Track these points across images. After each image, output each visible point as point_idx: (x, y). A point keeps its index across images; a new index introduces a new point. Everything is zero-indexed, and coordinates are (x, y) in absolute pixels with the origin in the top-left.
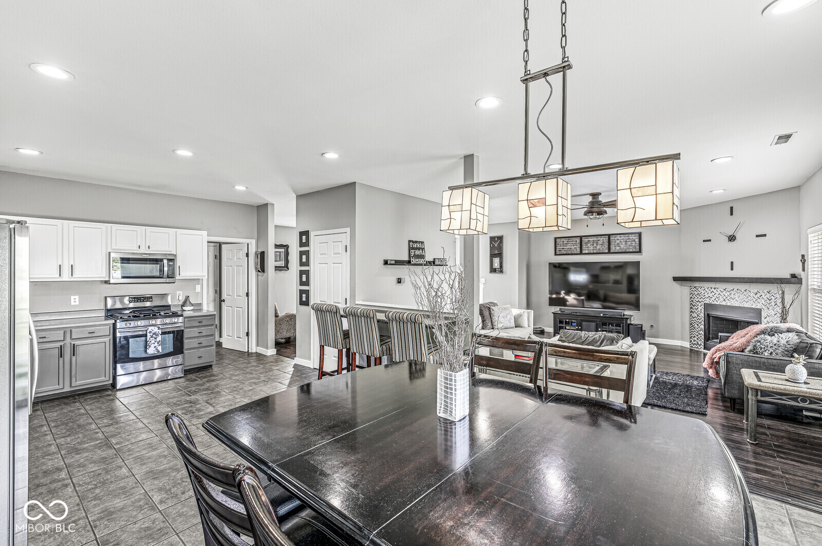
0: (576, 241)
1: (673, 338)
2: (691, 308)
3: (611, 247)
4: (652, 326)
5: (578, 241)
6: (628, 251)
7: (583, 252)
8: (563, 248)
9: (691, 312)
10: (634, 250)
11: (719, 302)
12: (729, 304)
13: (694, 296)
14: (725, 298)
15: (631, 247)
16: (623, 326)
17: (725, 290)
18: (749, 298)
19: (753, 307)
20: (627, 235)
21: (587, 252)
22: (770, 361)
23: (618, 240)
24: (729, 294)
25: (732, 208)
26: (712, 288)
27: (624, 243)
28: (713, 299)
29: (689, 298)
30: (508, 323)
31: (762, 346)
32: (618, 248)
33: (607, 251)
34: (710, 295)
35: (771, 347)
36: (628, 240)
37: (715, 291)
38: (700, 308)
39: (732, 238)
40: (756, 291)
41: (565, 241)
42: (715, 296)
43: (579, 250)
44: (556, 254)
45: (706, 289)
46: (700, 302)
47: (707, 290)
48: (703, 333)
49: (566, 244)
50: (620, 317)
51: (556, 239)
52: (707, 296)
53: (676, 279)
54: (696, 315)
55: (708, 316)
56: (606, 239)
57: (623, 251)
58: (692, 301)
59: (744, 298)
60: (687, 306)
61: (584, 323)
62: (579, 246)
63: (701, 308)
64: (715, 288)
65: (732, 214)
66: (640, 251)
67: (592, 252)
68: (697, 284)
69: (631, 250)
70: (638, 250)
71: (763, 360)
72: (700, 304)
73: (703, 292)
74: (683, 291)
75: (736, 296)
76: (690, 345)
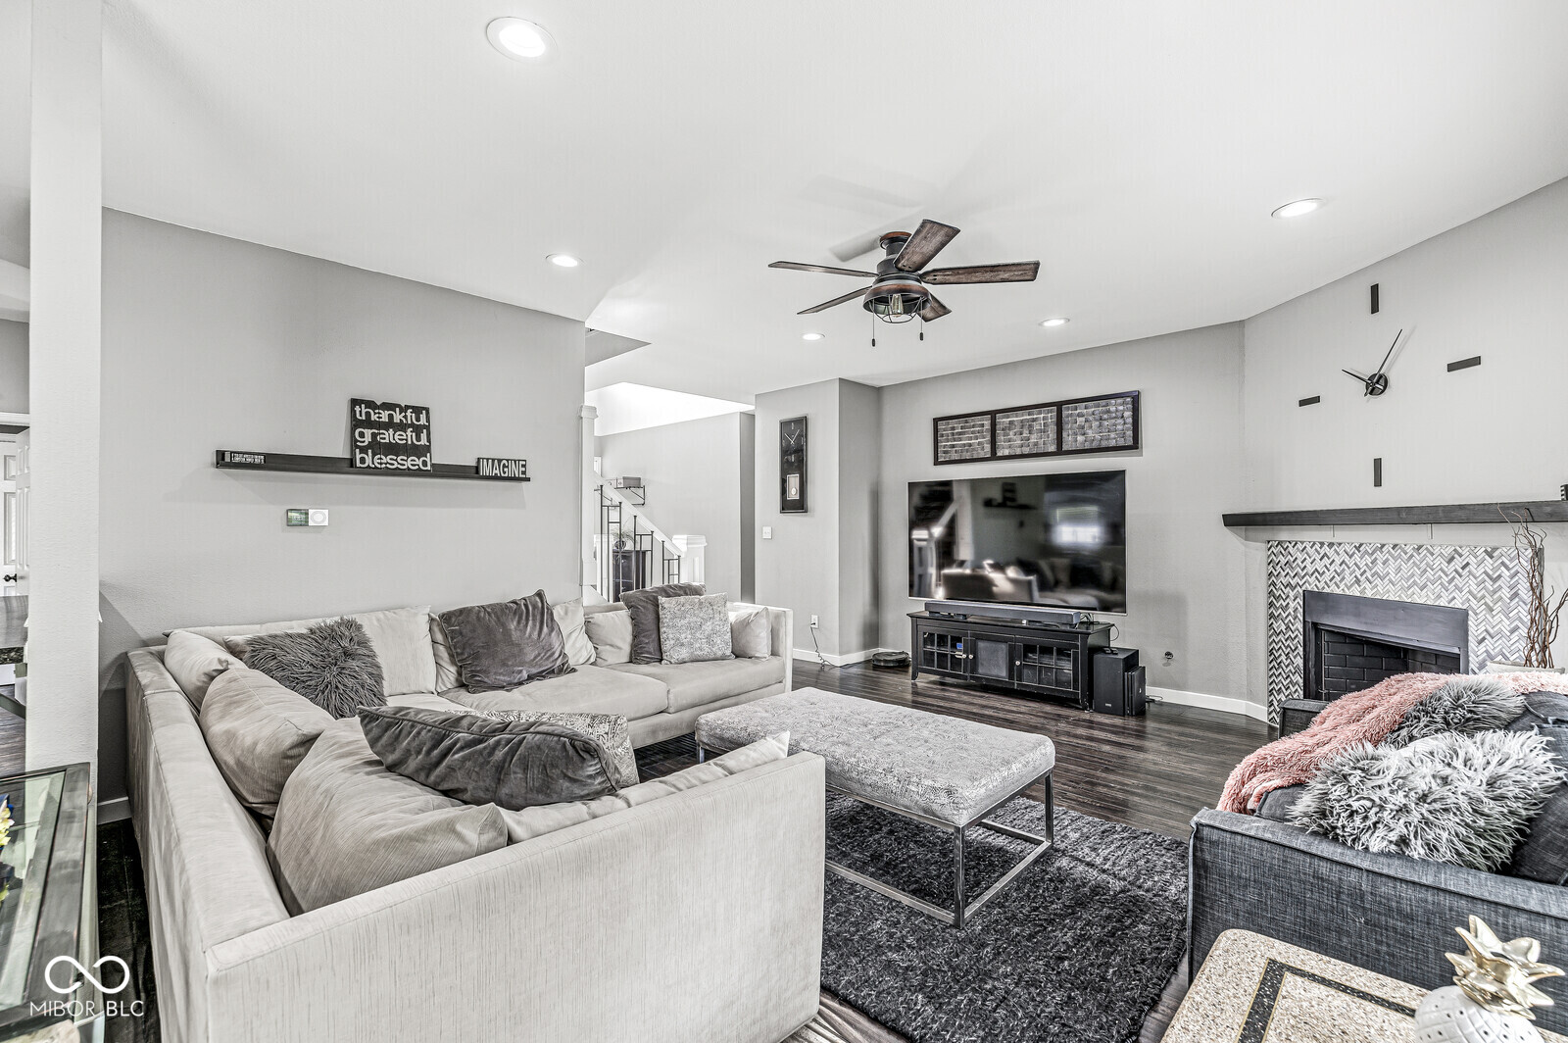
0: (983, 425)
1: (1223, 691)
2: (1271, 605)
3: (1064, 435)
4: (1168, 654)
5: (987, 423)
6: (1104, 444)
7: (999, 454)
8: (953, 446)
9: (1271, 616)
10: (1121, 442)
11: (1342, 586)
12: (1369, 594)
13: (1278, 568)
14: (1358, 573)
15: (1113, 435)
16: (1076, 654)
17: (1358, 548)
18: (1429, 574)
19: (1443, 602)
20: (1103, 402)
21: (1007, 452)
22: (1385, 889)
23: (1080, 415)
24: (1369, 561)
25: (1375, 289)
26: (1322, 544)
27: (1095, 424)
28: (1327, 576)
29: (1265, 576)
30: (705, 646)
31: (1356, 805)
32: (1080, 438)
33: (1052, 448)
34: (1320, 566)
35: (1403, 810)
36: (1105, 416)
37: (1331, 552)
38: (1292, 605)
39: (1376, 385)
40: (1450, 550)
41: (957, 425)
42: (1332, 568)
43: (988, 447)
44: (937, 463)
45: (1308, 548)
46: (1293, 588)
47: (1311, 551)
48: (1301, 681)
49: (960, 434)
50: (1068, 628)
51: (936, 421)
52: (1310, 569)
53: (1232, 521)
54: (1283, 627)
55: (1314, 630)
56: (1051, 416)
57: (1095, 445)
58: (1274, 584)
59: (1413, 575)
60: (1262, 599)
61: (981, 645)
62: (988, 438)
63: (1295, 605)
64: (1331, 545)
65: (1375, 309)
66: (1135, 445)
67: (1018, 452)
68: (1285, 534)
69: (1113, 443)
70: (1130, 442)
71: (1353, 877)
72: (1292, 594)
73: (1300, 557)
74: (1248, 554)
75: (1392, 565)
76: (1270, 714)
